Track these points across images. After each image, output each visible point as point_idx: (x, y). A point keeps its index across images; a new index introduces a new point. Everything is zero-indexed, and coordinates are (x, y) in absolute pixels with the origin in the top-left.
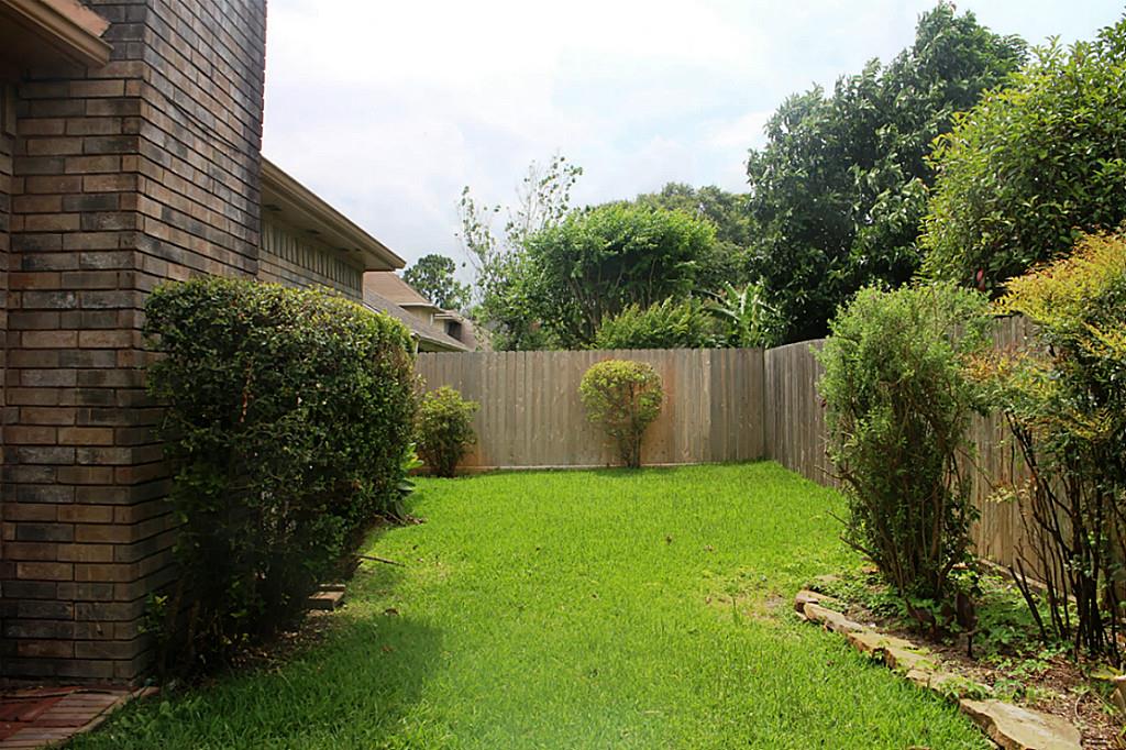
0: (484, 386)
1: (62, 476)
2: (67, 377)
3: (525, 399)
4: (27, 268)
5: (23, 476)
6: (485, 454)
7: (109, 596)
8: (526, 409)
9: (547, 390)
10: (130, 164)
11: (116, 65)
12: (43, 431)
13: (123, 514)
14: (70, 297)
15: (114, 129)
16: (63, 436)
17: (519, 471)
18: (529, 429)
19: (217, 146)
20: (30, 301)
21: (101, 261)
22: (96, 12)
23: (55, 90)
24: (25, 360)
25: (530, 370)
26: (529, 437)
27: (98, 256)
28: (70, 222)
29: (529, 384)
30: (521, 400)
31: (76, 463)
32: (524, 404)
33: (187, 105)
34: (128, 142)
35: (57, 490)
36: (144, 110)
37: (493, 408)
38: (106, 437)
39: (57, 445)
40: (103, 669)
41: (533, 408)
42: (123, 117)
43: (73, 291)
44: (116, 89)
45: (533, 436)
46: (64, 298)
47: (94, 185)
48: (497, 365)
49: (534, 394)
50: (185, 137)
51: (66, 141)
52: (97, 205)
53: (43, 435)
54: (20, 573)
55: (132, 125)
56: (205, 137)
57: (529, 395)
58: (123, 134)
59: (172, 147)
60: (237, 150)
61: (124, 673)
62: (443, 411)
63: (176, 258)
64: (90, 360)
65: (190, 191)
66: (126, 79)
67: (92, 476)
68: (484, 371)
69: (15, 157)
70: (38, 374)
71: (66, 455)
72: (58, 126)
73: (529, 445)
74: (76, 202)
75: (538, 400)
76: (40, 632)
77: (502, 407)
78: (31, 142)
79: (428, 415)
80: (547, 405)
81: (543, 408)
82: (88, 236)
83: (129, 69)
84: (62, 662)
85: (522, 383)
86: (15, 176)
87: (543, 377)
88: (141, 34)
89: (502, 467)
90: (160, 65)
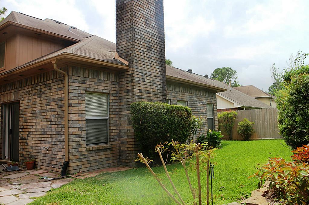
0: (256, 118)
1: (126, 134)
2: (126, 118)
3: (267, 121)
4: (121, 102)
5: (121, 134)
6: (258, 135)
7: (132, 153)
8: (267, 124)
9: (273, 118)
10: (132, 84)
11: (130, 69)
12: (123, 127)
13: (133, 140)
14: (126, 106)
15: (130, 79)
16: (126, 127)
17: (266, 139)
18: (269, 128)
19: (153, 77)
20: (121, 107)
21: (129, 100)
22: (127, 61)
23: (123, 74)
24: (121, 116)
25: (268, 113)
26: (269, 131)
27: (129, 99)
28: (125, 94)
29: (268, 117)
30: (266, 121)
31: (127, 132)
32: (267, 122)
33: (144, 72)
34: (132, 81)
35: (125, 136)
36: (134, 75)
37: (259, 123)
38: (131, 128)
39: (125, 129)
40: (131, 164)
41: (270, 123)
42: (131, 77)
43: (126, 105)
44: (130, 73)
45: (270, 131)
46: (125, 106)
47: (128, 88)
48: (259, 112)
49: (270, 119)
50: (144, 78)
51: (124, 82)
52: (128, 91)
53: (123, 128)
54: (121, 149)
55: (132, 78)
56: (149, 76)
57: (268, 120)
58: (131, 80)
59: (141, 80)
60: (158, 77)
61: (134, 165)
62: (244, 124)
63: (143, 98)
64: (128, 116)
65: (146, 86)
66: (131, 71)
67: (129, 134)
68: (256, 114)
69: (119, 85)
70: (122, 118)
71: (126, 130)
72: (123, 80)
73: (269, 133)
74: (126, 91)
75: (271, 121)
76: (124, 158)
77: (261, 123)
78: (121, 83)
79: (240, 126)
80: (273, 122)
81: (272, 123)
82: (128, 96)
83: (131, 69)
84: (127, 163)
85: (266, 117)
86: (119, 88)
87: (272, 115)
88: (133, 63)
89: (262, 139)
90: (137, 67)
